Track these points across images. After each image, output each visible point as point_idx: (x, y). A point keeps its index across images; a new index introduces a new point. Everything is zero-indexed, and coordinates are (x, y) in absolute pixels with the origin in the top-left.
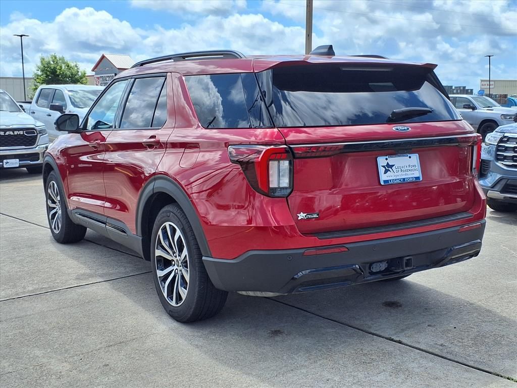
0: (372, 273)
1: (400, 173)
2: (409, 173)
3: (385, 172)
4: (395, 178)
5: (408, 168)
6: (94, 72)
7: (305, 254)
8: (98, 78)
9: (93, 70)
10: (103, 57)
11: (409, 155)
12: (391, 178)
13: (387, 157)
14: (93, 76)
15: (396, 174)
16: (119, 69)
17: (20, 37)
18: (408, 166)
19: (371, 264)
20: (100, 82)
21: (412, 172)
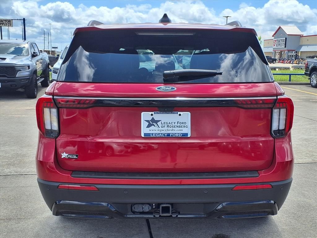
0: (134, 213)
1: (166, 128)
2: (176, 129)
3: (148, 126)
4: (159, 132)
5: (176, 124)
6: (273, 37)
7: (59, 188)
8: (275, 41)
9: (273, 36)
10: (280, 28)
11: (179, 113)
12: (154, 132)
13: (153, 113)
14: (273, 39)
15: (160, 128)
16: (288, 35)
17: (226, 18)
18: (176, 123)
19: (133, 204)
20: (276, 43)
21: (181, 129)
